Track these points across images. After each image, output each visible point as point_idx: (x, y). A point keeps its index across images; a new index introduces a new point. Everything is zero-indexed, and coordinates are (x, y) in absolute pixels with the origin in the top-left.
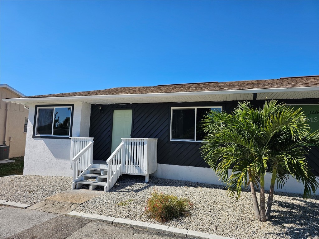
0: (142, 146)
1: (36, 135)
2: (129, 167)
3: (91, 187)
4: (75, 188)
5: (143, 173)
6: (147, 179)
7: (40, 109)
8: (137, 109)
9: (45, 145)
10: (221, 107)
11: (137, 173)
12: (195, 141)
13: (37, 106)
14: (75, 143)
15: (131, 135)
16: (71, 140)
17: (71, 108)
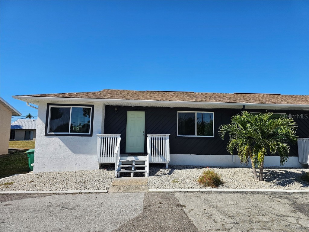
0: (165, 141)
1: (49, 133)
2: (155, 157)
3: (132, 174)
4: (118, 177)
5: (166, 161)
6: (167, 166)
7: (52, 108)
8: (149, 111)
9: (61, 142)
10: (213, 112)
11: (162, 161)
12: (196, 136)
13: (48, 105)
14: (102, 140)
15: (144, 132)
16: (98, 137)
17: (90, 108)
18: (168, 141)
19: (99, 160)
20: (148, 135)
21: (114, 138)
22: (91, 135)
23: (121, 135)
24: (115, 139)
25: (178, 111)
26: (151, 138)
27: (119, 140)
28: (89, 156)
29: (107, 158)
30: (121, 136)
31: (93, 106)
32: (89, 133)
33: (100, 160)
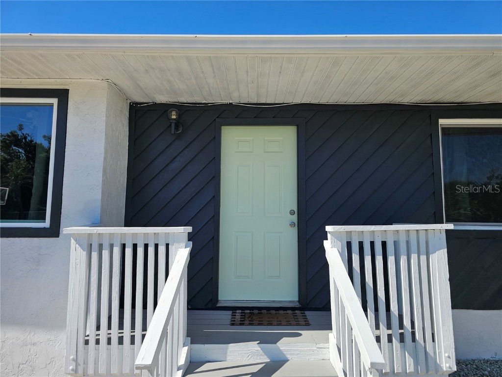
14: (95, 255)
15: (292, 213)
16: (73, 241)
17: (52, 105)
18: (440, 261)
19: (77, 365)
20: (328, 228)
21: (156, 246)
22: (54, 231)
23: (189, 229)
24: (162, 250)
25: (443, 122)
26: (349, 245)
27: (181, 256)
28: (40, 336)
29: (121, 354)
30: (191, 237)
31: (62, 95)
32: (43, 218)
33: (86, 363)
